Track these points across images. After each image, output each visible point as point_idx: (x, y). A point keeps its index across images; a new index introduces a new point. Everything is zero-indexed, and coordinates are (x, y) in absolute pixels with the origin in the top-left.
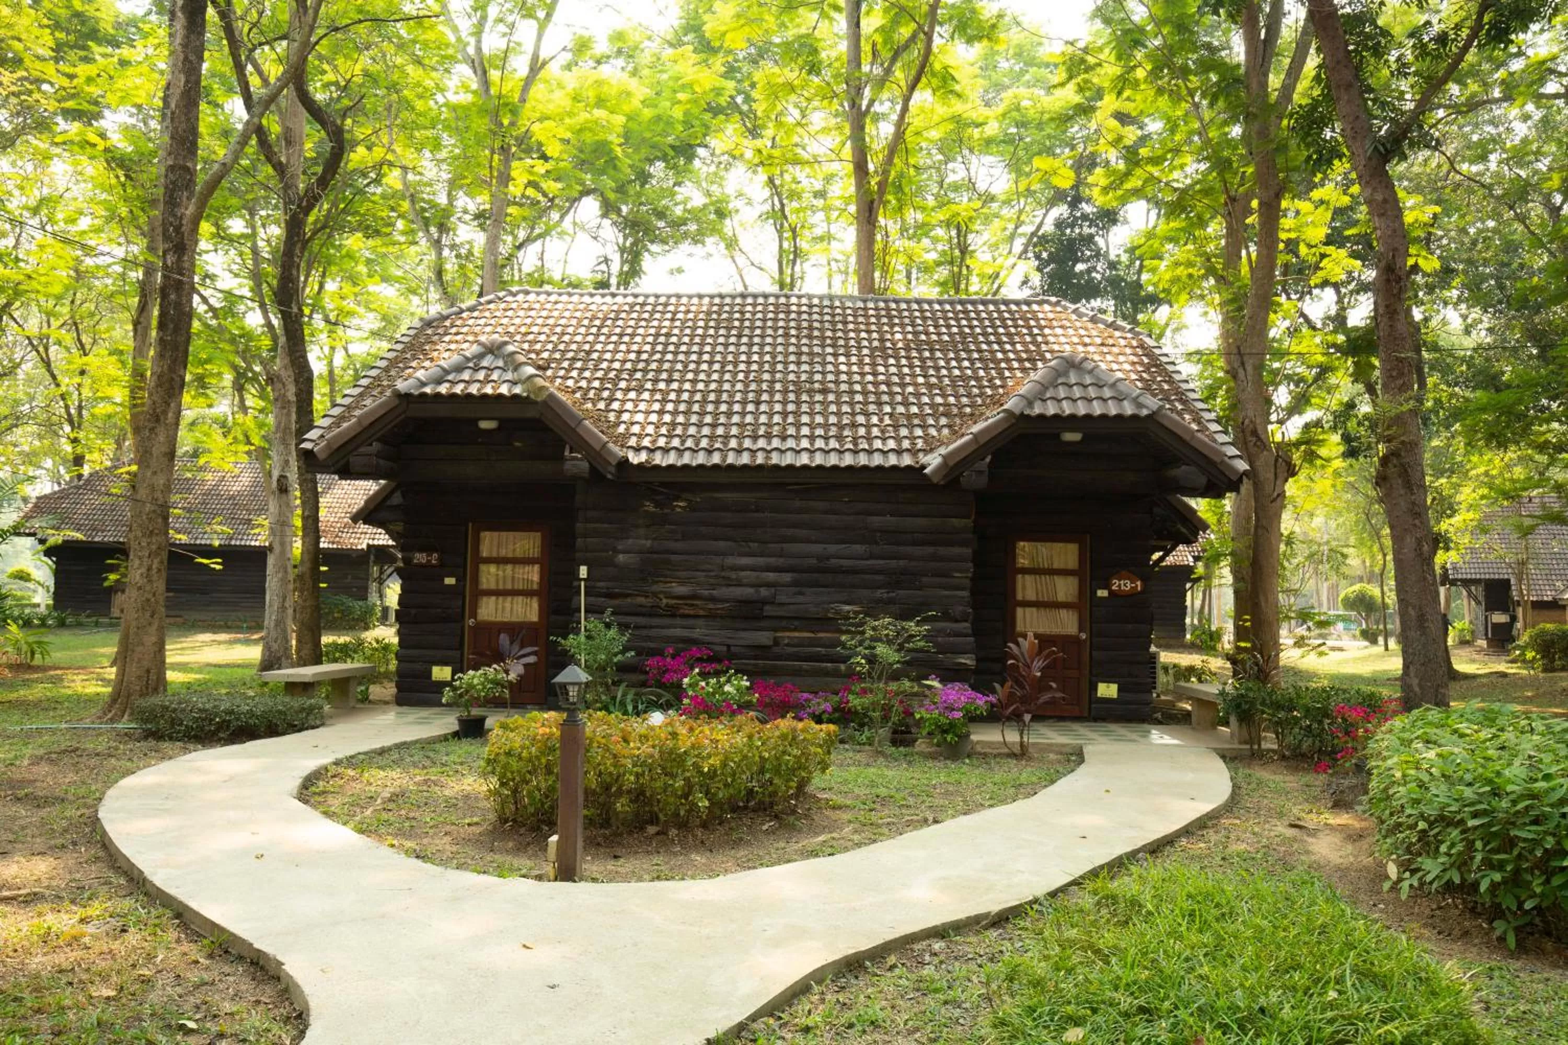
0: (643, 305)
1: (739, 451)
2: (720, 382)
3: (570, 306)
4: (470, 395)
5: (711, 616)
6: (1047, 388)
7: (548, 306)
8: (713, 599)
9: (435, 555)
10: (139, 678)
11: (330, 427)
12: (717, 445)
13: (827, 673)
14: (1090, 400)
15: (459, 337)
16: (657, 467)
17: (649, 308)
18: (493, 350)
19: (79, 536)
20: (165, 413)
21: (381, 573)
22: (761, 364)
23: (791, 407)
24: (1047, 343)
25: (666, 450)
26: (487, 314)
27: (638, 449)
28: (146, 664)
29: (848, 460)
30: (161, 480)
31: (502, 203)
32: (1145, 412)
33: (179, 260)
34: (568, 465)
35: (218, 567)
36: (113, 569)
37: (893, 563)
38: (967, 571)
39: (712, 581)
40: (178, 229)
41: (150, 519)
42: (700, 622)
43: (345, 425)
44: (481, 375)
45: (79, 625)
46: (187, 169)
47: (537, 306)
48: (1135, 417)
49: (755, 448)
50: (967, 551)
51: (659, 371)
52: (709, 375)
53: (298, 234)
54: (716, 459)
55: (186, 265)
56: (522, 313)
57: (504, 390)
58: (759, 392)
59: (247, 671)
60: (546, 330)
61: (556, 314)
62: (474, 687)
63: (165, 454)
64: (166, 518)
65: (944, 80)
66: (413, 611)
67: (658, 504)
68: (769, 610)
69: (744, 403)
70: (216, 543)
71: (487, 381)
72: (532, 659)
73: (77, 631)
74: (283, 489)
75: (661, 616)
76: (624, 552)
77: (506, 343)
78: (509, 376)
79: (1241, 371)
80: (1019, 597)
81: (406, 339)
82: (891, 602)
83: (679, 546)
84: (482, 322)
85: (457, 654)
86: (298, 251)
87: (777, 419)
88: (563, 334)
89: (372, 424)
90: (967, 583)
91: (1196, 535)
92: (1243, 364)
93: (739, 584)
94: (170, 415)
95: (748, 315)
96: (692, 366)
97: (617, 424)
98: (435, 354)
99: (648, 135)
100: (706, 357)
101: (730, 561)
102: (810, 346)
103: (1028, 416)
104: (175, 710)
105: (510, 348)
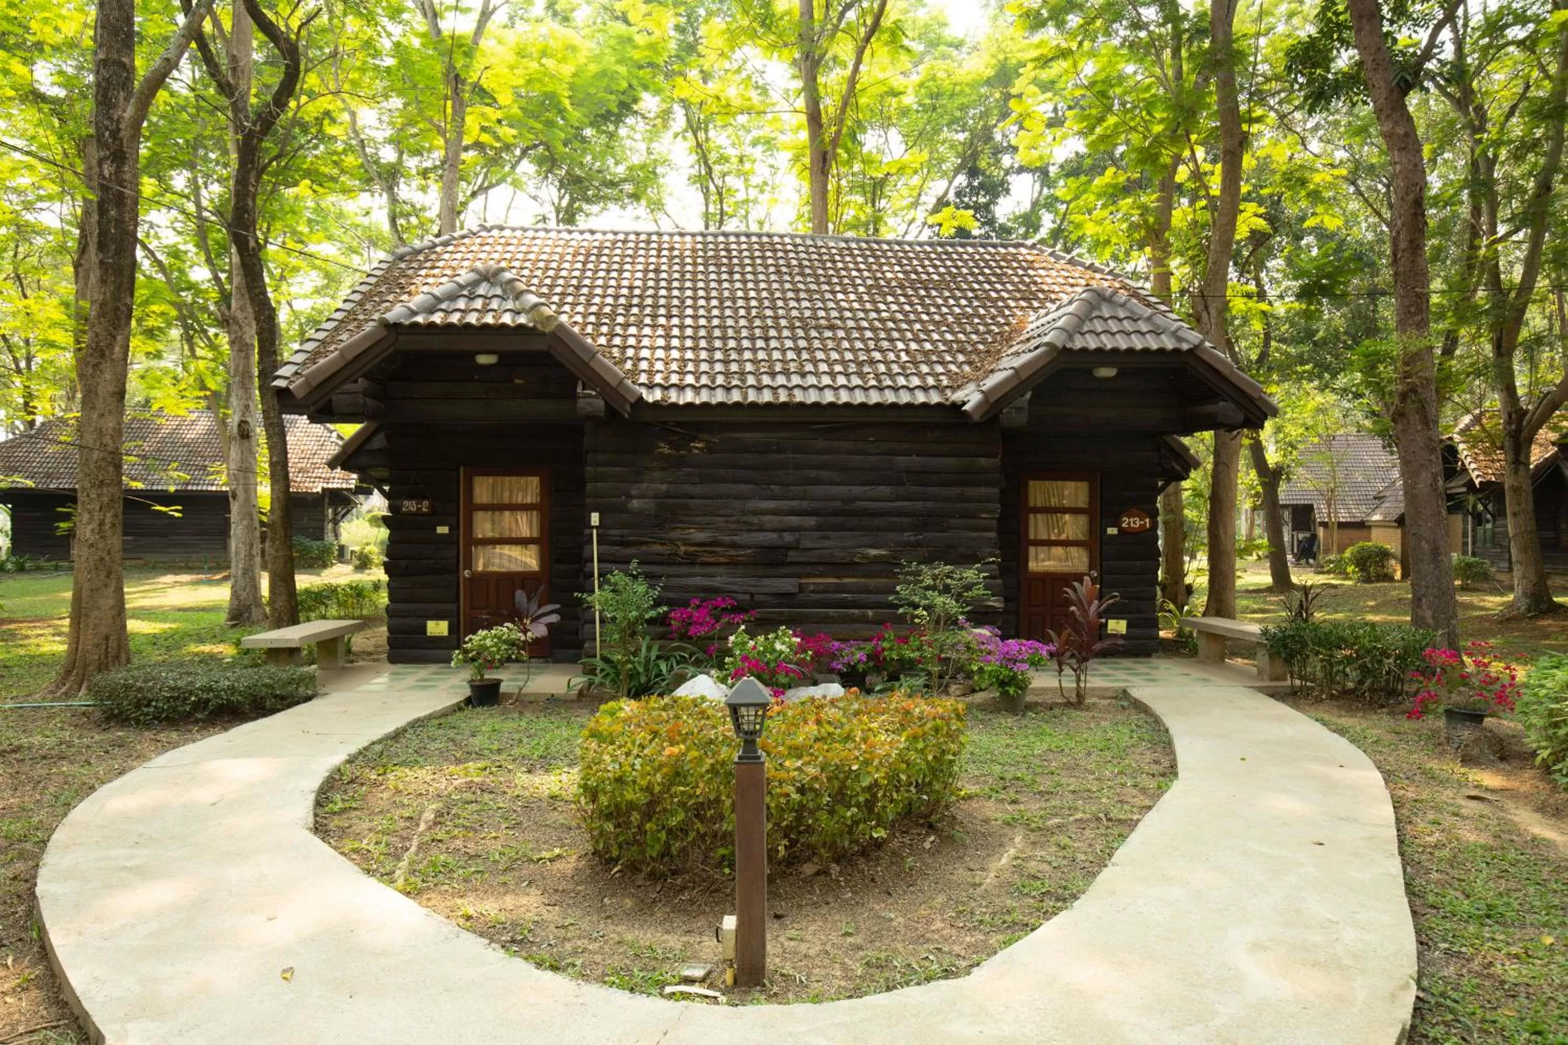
0: (625, 242)
1: (759, 389)
2: (722, 317)
3: (550, 242)
4: (468, 325)
5: (732, 563)
6: (1083, 321)
7: (527, 241)
8: (734, 546)
9: (426, 503)
10: (97, 645)
11: (304, 363)
12: (735, 382)
13: (854, 620)
14: (1128, 334)
15: (436, 271)
16: (674, 406)
17: (631, 245)
18: (489, 277)
19: (30, 483)
20: (111, 346)
21: (335, 514)
22: (760, 300)
23: (802, 343)
24: (1035, 283)
25: (681, 388)
26: (463, 249)
27: (651, 386)
28: (104, 630)
29: (874, 398)
30: (110, 423)
31: (455, 147)
32: (1185, 347)
33: (119, 171)
34: (581, 403)
35: (177, 515)
36: (67, 517)
37: (919, 505)
38: (994, 511)
39: (732, 526)
40: (115, 134)
41: (99, 468)
42: (721, 570)
43: (322, 361)
44: (478, 304)
45: (39, 569)
46: (123, 66)
47: (515, 241)
48: (1176, 351)
49: (775, 385)
50: (994, 491)
51: (655, 306)
52: (709, 311)
53: (252, 162)
54: (736, 396)
55: (127, 177)
56: (499, 248)
57: (507, 319)
58: (765, 328)
59: (212, 617)
60: (528, 264)
61: (535, 249)
62: (487, 648)
63: (113, 394)
64: (118, 466)
65: (893, 34)
66: (403, 563)
67: (672, 445)
68: (793, 556)
69: (752, 338)
70: (172, 489)
71: (485, 310)
72: (554, 618)
73: (36, 575)
74: (245, 433)
75: (680, 564)
76: (636, 497)
77: (502, 270)
78: (510, 305)
79: (1204, 315)
80: (1032, 536)
81: (379, 273)
82: (918, 544)
83: (698, 489)
84: (459, 256)
85: (452, 607)
86: (252, 180)
87: (791, 355)
88: (547, 269)
89: (357, 357)
90: (994, 522)
91: (1188, 471)
92: (1206, 308)
93: (762, 530)
94: (117, 349)
95: (734, 253)
96: (689, 302)
97: (624, 361)
98: (413, 288)
99: (592, 91)
100: (701, 293)
101: (752, 505)
102: (805, 283)
103: (1070, 351)
104: (140, 689)
105: (508, 275)
